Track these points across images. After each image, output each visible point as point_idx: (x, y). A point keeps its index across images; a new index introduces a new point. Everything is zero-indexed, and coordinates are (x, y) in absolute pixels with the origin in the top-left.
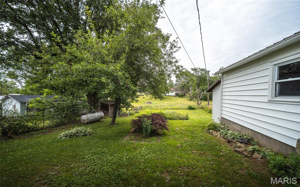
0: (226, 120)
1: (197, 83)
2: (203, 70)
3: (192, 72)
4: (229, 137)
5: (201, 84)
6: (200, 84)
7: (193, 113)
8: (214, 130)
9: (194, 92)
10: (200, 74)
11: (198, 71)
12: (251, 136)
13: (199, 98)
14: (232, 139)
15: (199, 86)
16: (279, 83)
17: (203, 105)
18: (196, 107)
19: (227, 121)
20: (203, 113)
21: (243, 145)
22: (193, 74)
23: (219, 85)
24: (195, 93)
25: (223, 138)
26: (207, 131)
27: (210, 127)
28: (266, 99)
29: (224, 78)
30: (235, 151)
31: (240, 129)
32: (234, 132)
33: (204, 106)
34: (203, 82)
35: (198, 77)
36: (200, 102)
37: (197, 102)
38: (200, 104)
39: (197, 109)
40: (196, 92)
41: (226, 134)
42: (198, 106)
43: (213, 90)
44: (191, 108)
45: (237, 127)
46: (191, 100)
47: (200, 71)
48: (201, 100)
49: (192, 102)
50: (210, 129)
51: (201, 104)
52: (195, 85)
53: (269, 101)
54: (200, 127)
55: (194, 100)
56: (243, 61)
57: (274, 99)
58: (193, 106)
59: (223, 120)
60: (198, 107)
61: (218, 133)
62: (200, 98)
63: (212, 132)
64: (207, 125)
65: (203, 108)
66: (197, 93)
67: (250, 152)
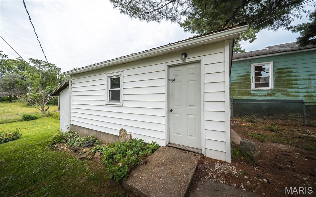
0: (75, 126)
1: (40, 82)
2: (51, 65)
3: (32, 64)
4: (76, 145)
5: (48, 84)
6: (46, 82)
7: (33, 125)
8: (61, 143)
9: (36, 94)
10: (47, 70)
11: (42, 64)
12: (96, 137)
13: (45, 102)
14: (79, 147)
15: (45, 86)
16: (111, 91)
17: (50, 111)
18: (38, 116)
19: (77, 127)
20: (51, 121)
21: (88, 149)
22: (33, 68)
23: (67, 88)
24: (38, 95)
25: (69, 149)
26: (50, 148)
27: (55, 141)
28: (104, 103)
29: (72, 81)
30: (80, 159)
31: (87, 132)
32: (82, 138)
33: (53, 113)
34: (52, 81)
35: (42, 73)
36: (46, 108)
37: (40, 108)
38: (46, 110)
39: (40, 117)
40: (40, 93)
41: (73, 144)
42: (42, 113)
43: (60, 93)
44: (28, 118)
45: (85, 132)
46: (29, 105)
47: (46, 65)
48: (48, 104)
49: (32, 109)
50: (54, 143)
51: (48, 110)
52: (38, 84)
53: (106, 104)
54: (40, 145)
55: (36, 106)
56: (88, 68)
57: (109, 103)
58: (33, 115)
59: (72, 127)
60: (42, 115)
61: (65, 145)
62: (47, 102)
63: (57, 147)
64: (50, 139)
65: (51, 116)
66: (41, 95)
67: (93, 153)
